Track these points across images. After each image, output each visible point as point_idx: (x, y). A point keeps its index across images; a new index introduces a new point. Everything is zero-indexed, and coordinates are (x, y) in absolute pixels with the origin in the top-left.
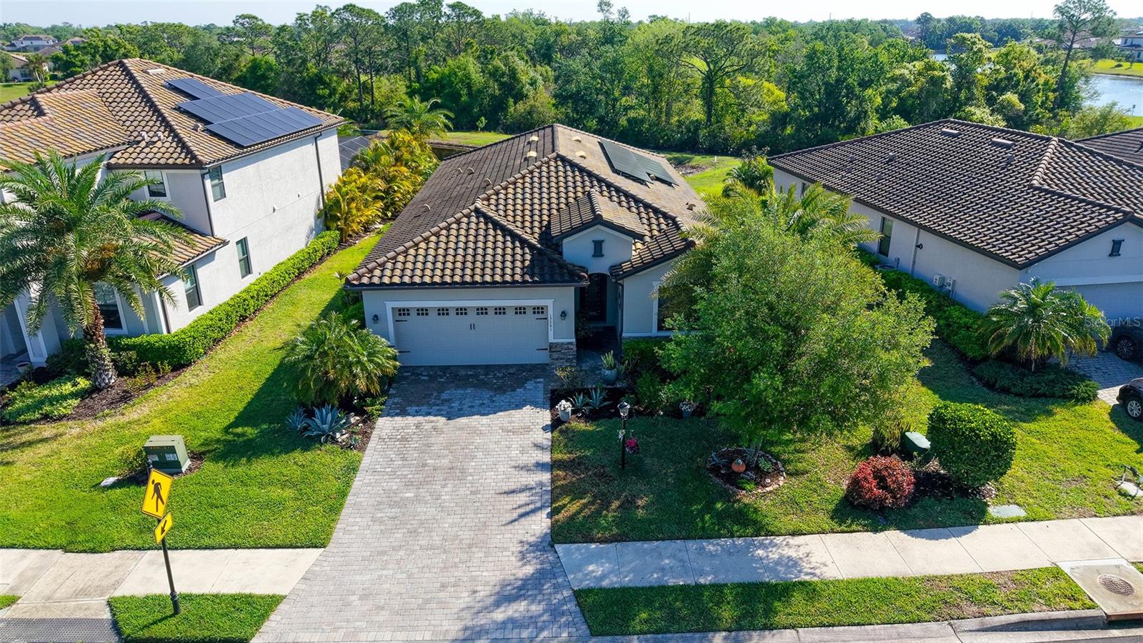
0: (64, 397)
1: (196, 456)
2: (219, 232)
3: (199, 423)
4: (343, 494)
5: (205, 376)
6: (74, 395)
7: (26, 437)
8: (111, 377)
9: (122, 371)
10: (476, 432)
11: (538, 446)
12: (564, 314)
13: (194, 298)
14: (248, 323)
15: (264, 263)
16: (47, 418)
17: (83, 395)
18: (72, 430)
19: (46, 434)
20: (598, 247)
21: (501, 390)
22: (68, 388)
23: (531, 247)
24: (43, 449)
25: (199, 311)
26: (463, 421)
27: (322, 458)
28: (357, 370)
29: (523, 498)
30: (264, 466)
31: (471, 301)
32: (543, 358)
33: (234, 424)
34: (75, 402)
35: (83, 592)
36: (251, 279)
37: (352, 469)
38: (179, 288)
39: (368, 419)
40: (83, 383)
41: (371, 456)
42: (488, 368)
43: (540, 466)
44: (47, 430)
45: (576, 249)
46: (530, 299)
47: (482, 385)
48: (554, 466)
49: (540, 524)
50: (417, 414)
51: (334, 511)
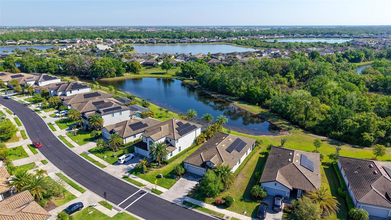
0: (155, 165)
1: (164, 176)
2: (176, 147)
3: (165, 172)
4: (173, 185)
5: (169, 166)
6: (156, 165)
7: (151, 169)
8: (160, 164)
9: (161, 163)
10: (189, 182)
11: (193, 186)
12: (204, 171)
13: (171, 155)
14: (177, 159)
15: (182, 150)
16: (153, 168)
17: (157, 165)
18: (155, 170)
19: (153, 170)
20: (210, 164)
21: (195, 178)
22: (156, 164)
23: (203, 162)
24: (152, 171)
25: (172, 157)
26: (189, 181)
27: (173, 181)
28: (179, 172)
29: (187, 191)
30: (168, 180)
31: (195, 167)
32: (202, 175)
33: (168, 174)
34: (156, 166)
35: (151, 187)
36: (180, 152)
37: (175, 183)
38: (170, 154)
39: (180, 178)
40: (157, 164)
41: (177, 182)
42: (196, 175)
43: (191, 189)
44: (153, 169)
45: (208, 164)
46: (201, 168)
47: (194, 177)
48: (193, 189)
49: (187, 194)
50: (185, 178)
51: (171, 186)
